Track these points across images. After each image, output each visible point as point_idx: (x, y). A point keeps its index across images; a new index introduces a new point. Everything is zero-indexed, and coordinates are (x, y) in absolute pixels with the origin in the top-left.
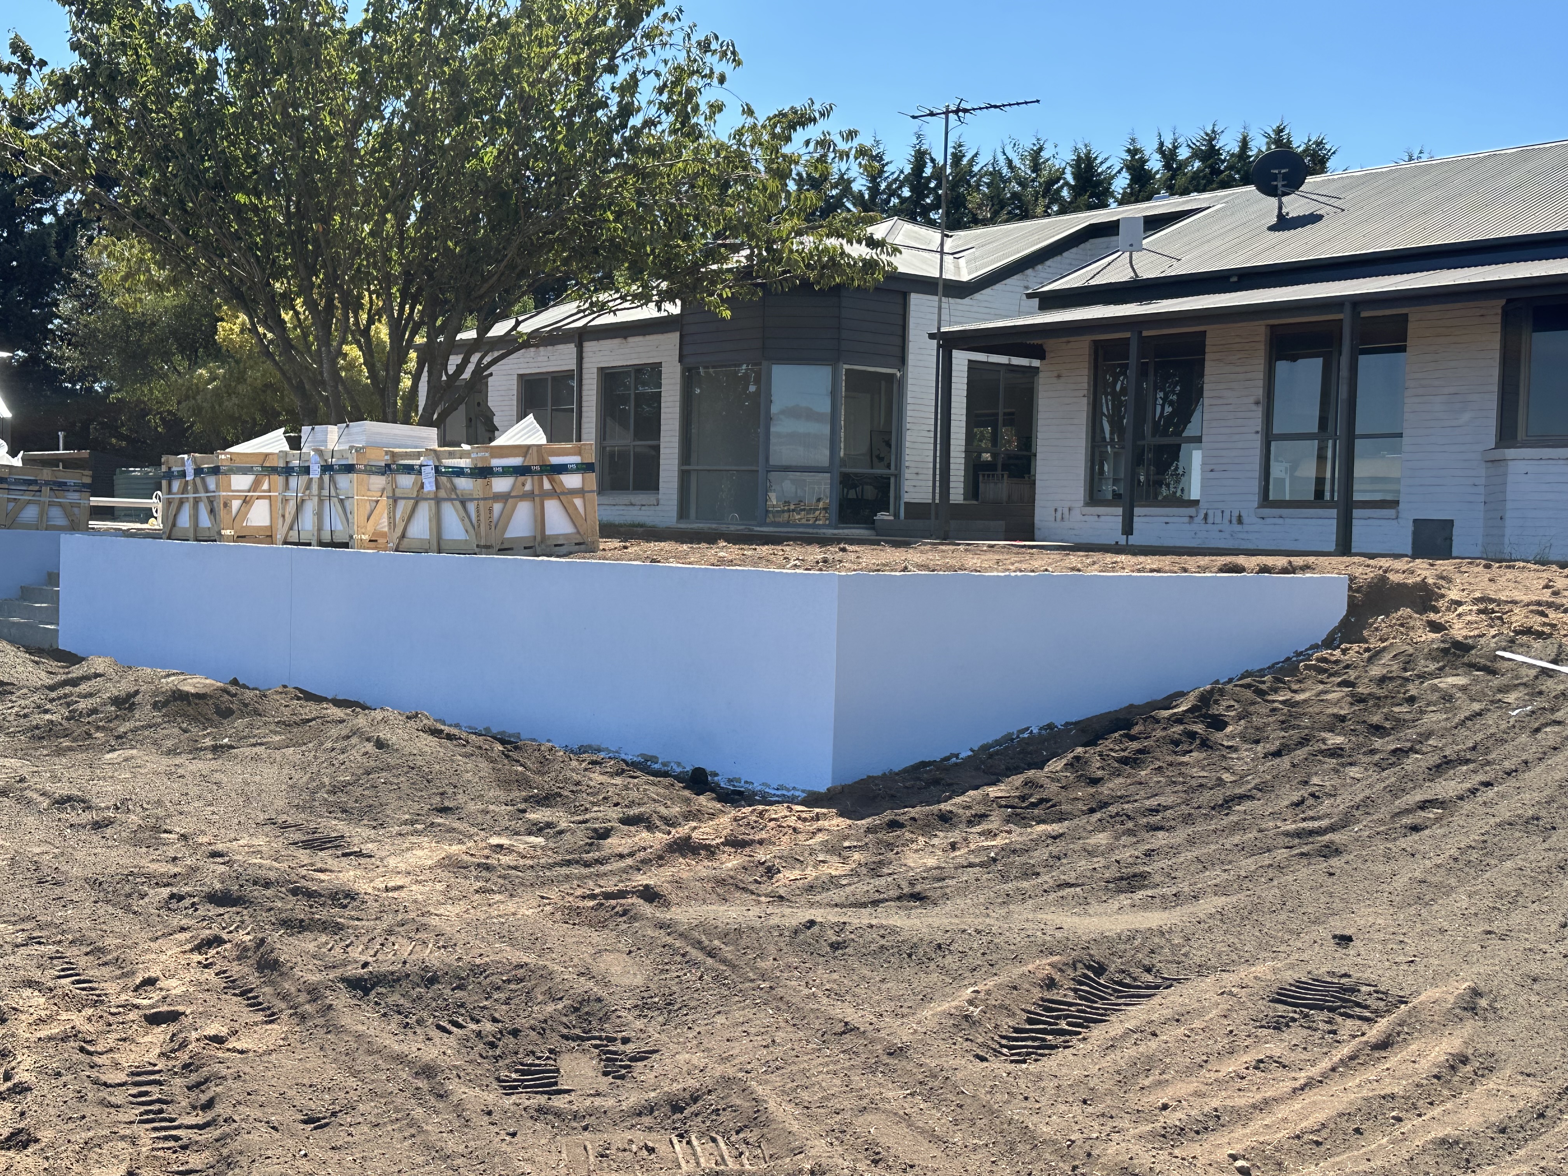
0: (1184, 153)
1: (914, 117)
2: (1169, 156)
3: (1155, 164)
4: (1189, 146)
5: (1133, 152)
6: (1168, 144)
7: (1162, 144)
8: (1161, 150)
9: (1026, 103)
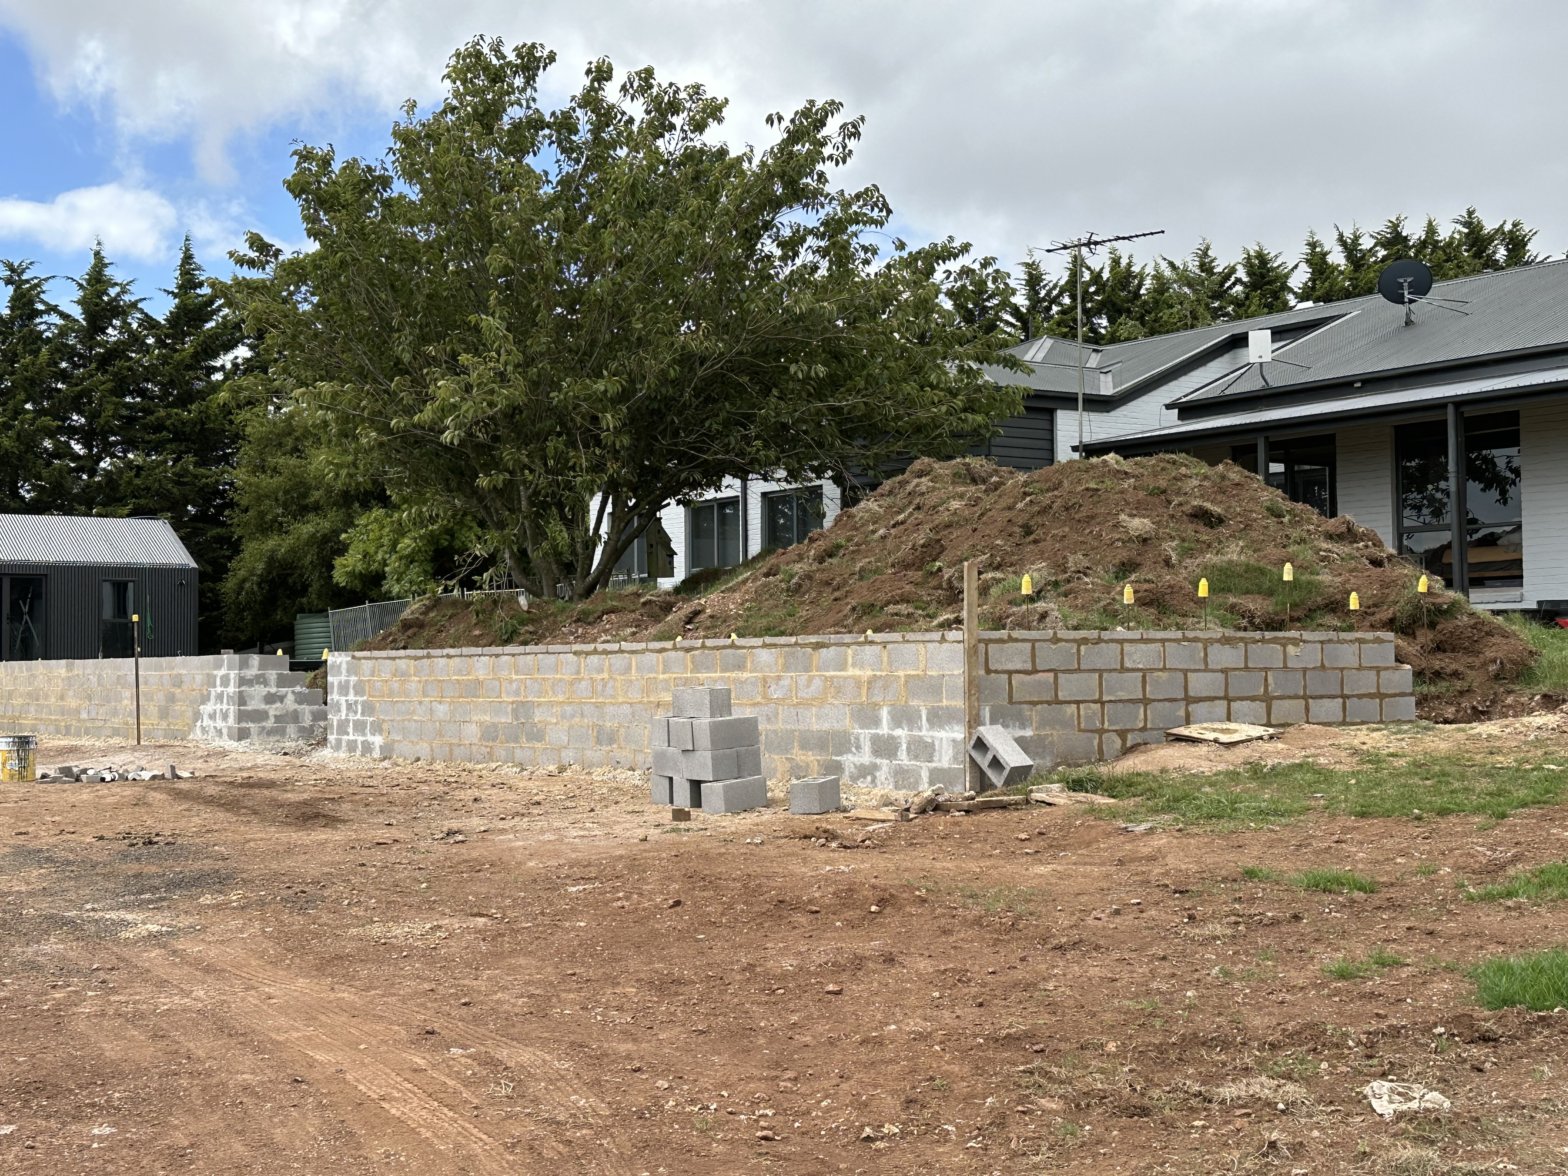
0: (1366, 243)
1: (1049, 251)
2: (1350, 248)
3: (1337, 258)
4: (1371, 236)
5: (1313, 245)
6: (1348, 235)
7: (1341, 236)
8: (1341, 239)
9: (1152, 234)
